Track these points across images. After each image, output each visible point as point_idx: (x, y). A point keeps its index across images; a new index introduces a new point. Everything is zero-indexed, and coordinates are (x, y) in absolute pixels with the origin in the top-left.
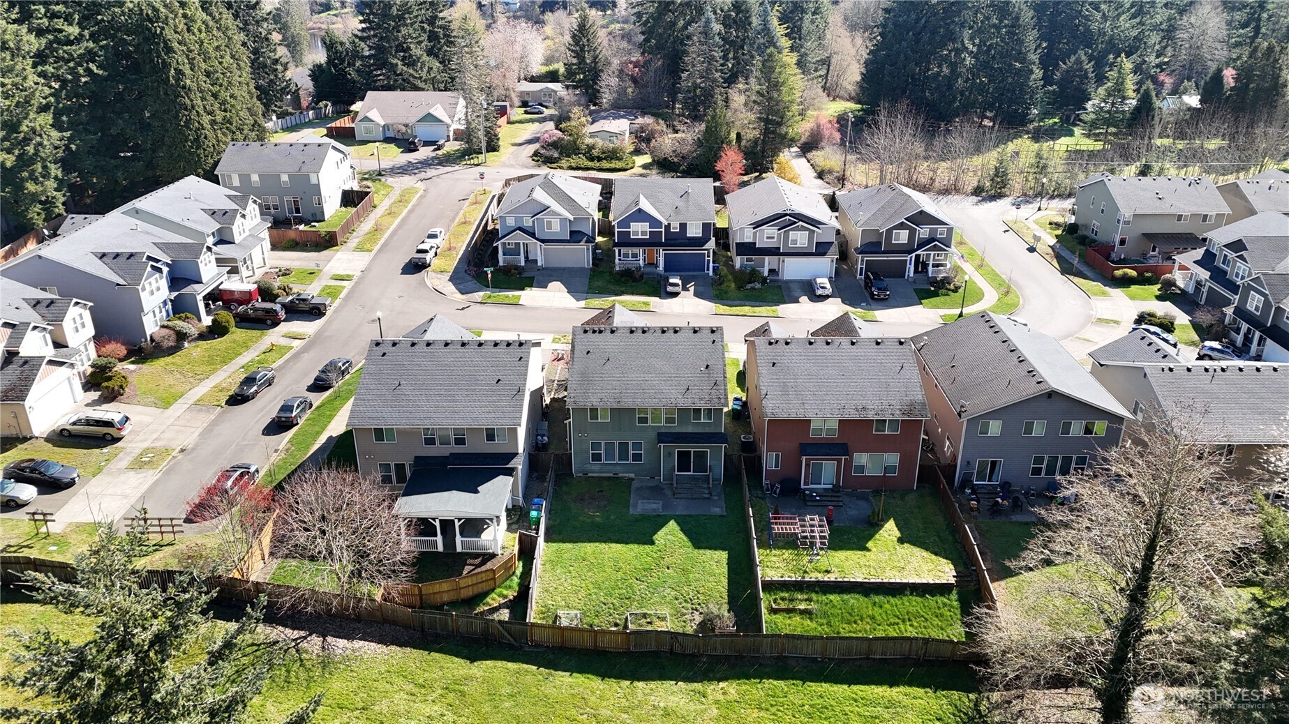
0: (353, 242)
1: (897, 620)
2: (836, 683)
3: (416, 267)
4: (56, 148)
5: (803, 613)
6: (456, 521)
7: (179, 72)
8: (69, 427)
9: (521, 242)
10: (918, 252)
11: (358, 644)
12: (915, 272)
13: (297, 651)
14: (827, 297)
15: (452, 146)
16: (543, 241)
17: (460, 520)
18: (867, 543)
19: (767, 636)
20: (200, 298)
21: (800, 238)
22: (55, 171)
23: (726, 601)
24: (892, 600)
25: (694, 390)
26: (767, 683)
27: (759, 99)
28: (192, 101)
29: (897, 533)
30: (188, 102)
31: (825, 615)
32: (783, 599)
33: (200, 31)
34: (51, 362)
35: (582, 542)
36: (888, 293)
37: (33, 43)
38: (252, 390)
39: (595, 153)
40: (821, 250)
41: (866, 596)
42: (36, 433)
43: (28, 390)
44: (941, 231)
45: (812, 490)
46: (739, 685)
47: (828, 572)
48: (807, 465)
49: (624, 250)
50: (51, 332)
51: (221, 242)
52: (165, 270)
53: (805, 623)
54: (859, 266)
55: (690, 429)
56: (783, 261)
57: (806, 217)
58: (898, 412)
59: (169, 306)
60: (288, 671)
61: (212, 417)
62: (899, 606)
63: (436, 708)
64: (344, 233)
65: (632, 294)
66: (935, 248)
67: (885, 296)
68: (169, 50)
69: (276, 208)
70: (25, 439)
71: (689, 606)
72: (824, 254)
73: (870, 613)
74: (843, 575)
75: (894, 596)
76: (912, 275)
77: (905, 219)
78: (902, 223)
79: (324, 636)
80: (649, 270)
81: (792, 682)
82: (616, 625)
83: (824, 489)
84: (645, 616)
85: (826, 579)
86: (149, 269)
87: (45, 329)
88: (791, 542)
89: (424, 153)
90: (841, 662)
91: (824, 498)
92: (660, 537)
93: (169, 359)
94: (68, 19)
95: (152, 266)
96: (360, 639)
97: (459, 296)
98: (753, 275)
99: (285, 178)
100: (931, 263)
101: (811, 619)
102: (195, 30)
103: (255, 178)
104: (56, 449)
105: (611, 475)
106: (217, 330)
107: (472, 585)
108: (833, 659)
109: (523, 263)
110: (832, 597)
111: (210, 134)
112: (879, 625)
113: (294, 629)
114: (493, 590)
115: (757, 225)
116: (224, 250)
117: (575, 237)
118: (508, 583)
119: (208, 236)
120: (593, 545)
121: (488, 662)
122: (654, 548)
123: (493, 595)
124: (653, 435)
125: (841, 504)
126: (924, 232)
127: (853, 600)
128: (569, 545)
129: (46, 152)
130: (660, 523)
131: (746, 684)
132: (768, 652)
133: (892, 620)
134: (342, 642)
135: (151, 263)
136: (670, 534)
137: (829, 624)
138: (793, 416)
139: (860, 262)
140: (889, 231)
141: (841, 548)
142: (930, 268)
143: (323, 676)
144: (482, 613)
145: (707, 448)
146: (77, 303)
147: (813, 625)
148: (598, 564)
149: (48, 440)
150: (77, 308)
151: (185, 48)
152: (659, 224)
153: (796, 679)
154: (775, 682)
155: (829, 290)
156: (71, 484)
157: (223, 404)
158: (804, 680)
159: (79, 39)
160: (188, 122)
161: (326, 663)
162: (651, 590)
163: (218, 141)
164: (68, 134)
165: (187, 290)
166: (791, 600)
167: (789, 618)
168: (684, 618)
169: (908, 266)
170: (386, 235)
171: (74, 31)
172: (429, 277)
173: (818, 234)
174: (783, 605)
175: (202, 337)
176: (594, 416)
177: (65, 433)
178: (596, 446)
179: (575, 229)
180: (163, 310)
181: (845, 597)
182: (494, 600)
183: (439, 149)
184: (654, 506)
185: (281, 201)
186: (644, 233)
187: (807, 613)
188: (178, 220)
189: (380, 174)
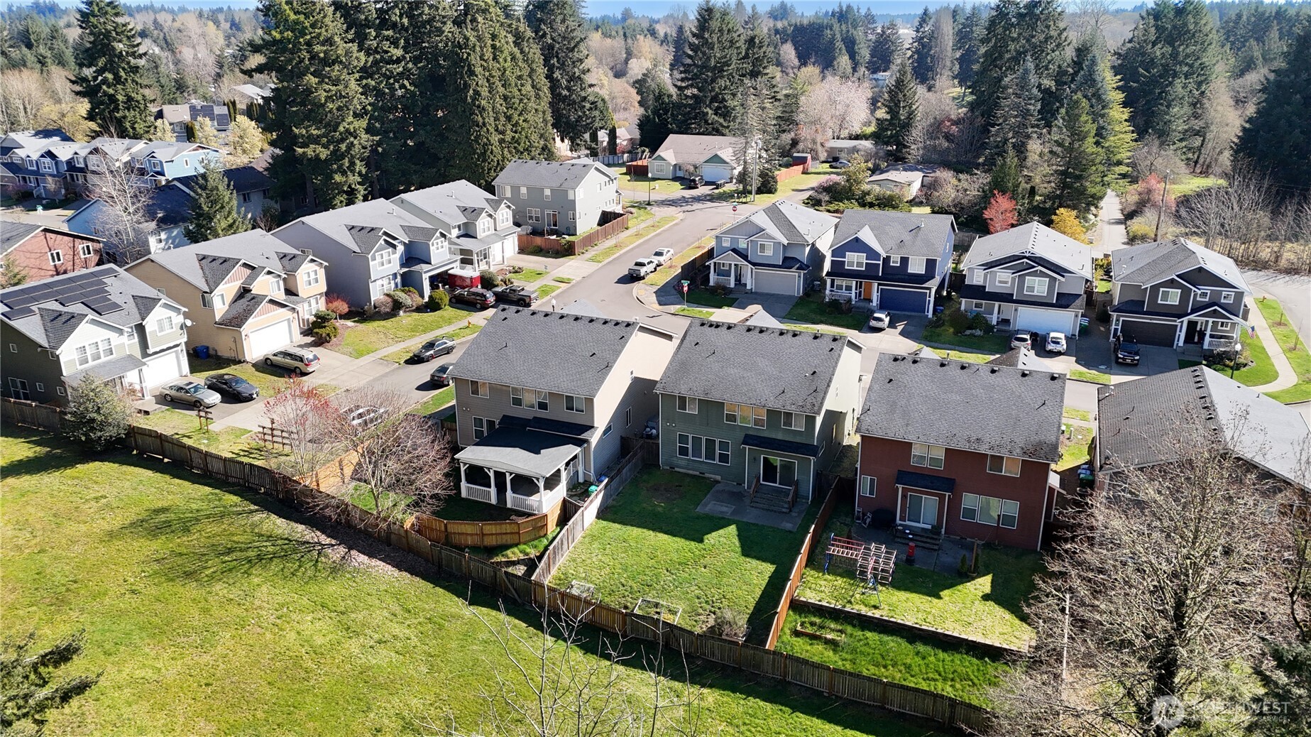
0: (591, 253)
1: (938, 677)
2: (830, 722)
3: (632, 277)
4: (364, 148)
5: (828, 642)
6: (507, 474)
7: (477, 93)
8: (271, 357)
9: (733, 263)
10: (1192, 317)
11: (375, 562)
12: (1185, 342)
13: (319, 553)
14: (1059, 354)
15: (729, 188)
16: (754, 264)
17: (511, 474)
18: (942, 590)
19: (768, 652)
20: (426, 277)
21: (1038, 286)
22: (360, 166)
23: (750, 612)
24: (941, 655)
25: (788, 395)
26: (753, 702)
27: (1058, 150)
28: (484, 119)
29: (988, 589)
30: (480, 119)
31: (854, 651)
32: (812, 624)
33: (506, 61)
34: (272, 302)
35: (632, 525)
36: (1137, 358)
37: (361, 59)
38: (428, 354)
39: (868, 199)
40: (1063, 302)
41: (911, 643)
42: (248, 358)
43: (246, 320)
44: (1227, 297)
45: (906, 527)
46: (721, 695)
47: (876, 607)
48: (904, 496)
49: (838, 281)
50: (284, 279)
51: (467, 235)
52: (401, 248)
53: (826, 653)
54: (1113, 327)
55: (780, 436)
56: (1016, 310)
57: (1048, 262)
58: (1018, 450)
59: (399, 279)
60: (300, 566)
61: (388, 370)
62: (946, 662)
63: (407, 631)
64: (585, 245)
65: (831, 324)
66: (1215, 314)
67: (1132, 360)
68: (472, 73)
69: (537, 219)
70: (240, 362)
71: (708, 607)
72: (1066, 306)
73: (908, 661)
74: (893, 614)
75: (944, 650)
76: (1181, 344)
77: (1178, 276)
78: (1172, 281)
79: (350, 548)
80: (861, 304)
81: (780, 707)
82: (626, 607)
83: (923, 529)
84: (657, 605)
85: (870, 614)
86: (382, 242)
87: (279, 276)
88: (849, 571)
89: (703, 190)
90: (848, 703)
91: (918, 538)
92: (712, 538)
93: (382, 323)
94: (395, 43)
95: (385, 240)
96: (380, 560)
97: (656, 306)
98: (978, 321)
99: (547, 192)
100: (1208, 333)
101: (835, 651)
102: (501, 60)
103: (524, 190)
104: (257, 373)
105: (698, 473)
106: (433, 306)
107: (496, 534)
108: (841, 698)
109: (732, 285)
110: (869, 634)
111: (497, 150)
112: (912, 676)
113: (328, 537)
114: (516, 545)
115: (989, 265)
116: (466, 243)
117: (787, 264)
118: (535, 542)
119: (454, 228)
120: (640, 530)
121: (483, 609)
122: (701, 545)
123: (515, 550)
124: (741, 436)
125: (936, 547)
126: (1201, 293)
127: (892, 642)
128: (617, 526)
129: (357, 149)
130: (718, 523)
131: (729, 696)
132: (770, 671)
133: (931, 675)
134: (363, 558)
135: (384, 237)
136: (726, 538)
137: (853, 662)
138: (890, 436)
139: (1117, 321)
140: (1155, 289)
141: (907, 589)
142: (1207, 339)
143: (326, 578)
144: (499, 563)
145: (795, 460)
146: (312, 261)
147: (836, 658)
148: (637, 548)
149: (254, 365)
150: (312, 264)
151: (487, 74)
152: (876, 256)
153: (786, 706)
154: (761, 703)
155: (1063, 346)
156: (249, 399)
157: (402, 362)
158: (795, 709)
159: (398, 61)
160: (478, 137)
161: (335, 570)
162: (676, 583)
163: (503, 158)
164: (377, 138)
165: (416, 268)
166: (822, 627)
167: (811, 644)
168: (697, 618)
169: (1178, 333)
170: (622, 252)
171: (398, 53)
172: (637, 288)
173: (1060, 283)
174: (809, 630)
175: (419, 309)
176: (683, 407)
177: (269, 362)
178: (683, 439)
179: (789, 255)
180: (392, 282)
181: (886, 638)
182: (514, 554)
183: (717, 188)
184: (725, 509)
185: (543, 213)
186: (859, 264)
187: (833, 644)
188: (431, 211)
189: (649, 204)
